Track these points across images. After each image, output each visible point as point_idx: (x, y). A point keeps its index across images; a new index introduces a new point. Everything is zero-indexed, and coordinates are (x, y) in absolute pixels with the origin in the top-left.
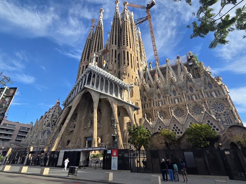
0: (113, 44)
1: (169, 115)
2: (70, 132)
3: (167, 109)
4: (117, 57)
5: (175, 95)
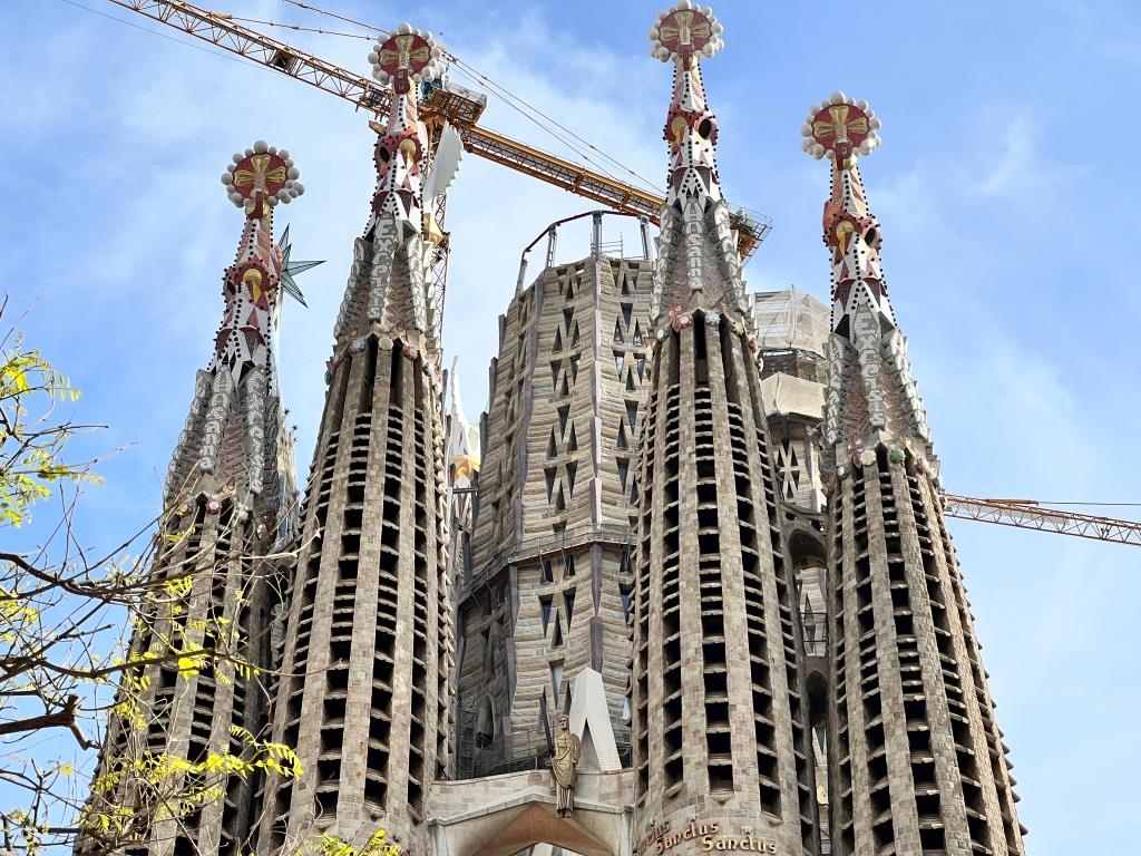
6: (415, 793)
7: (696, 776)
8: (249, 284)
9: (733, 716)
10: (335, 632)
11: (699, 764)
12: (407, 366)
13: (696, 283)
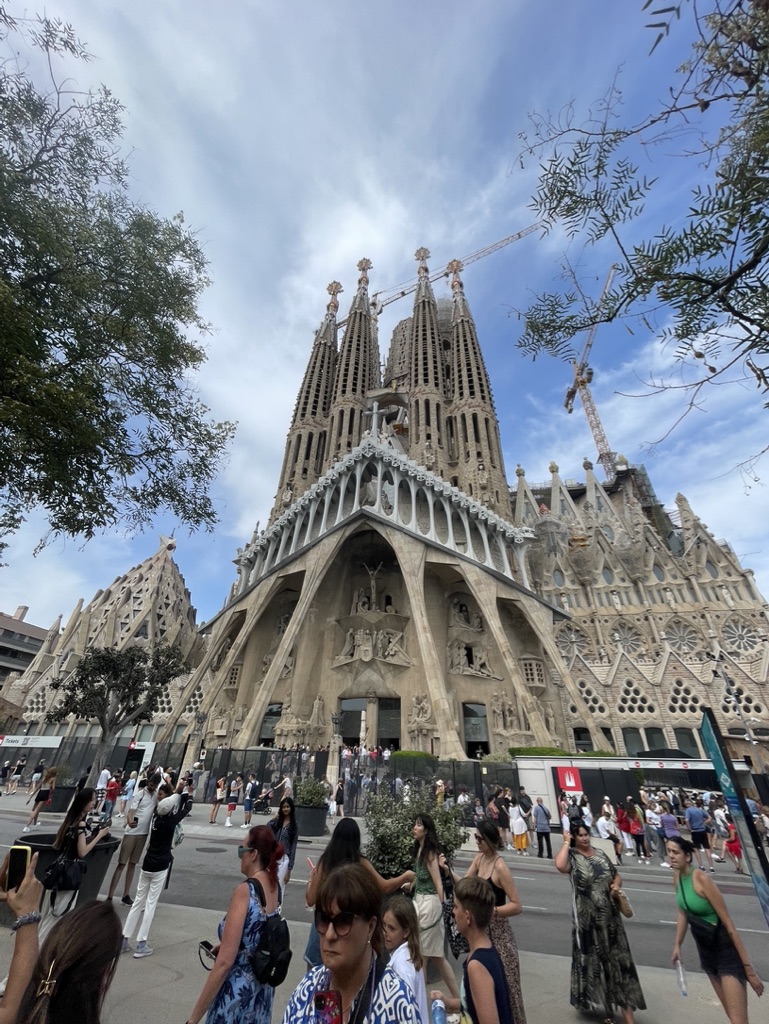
0: (430, 385)
1: (594, 642)
3: (588, 622)
4: (443, 428)
5: (610, 581)
6: (363, 392)
7: (421, 381)
8: (333, 305)
11: (422, 379)
12: (363, 317)
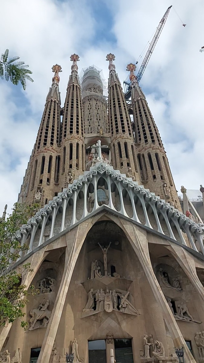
0: (126, 134)
2: (38, 320)
4: (137, 160)
8: (56, 79)
9: (125, 124)
10: (71, 114)
11: (121, 130)
13: (115, 81)
